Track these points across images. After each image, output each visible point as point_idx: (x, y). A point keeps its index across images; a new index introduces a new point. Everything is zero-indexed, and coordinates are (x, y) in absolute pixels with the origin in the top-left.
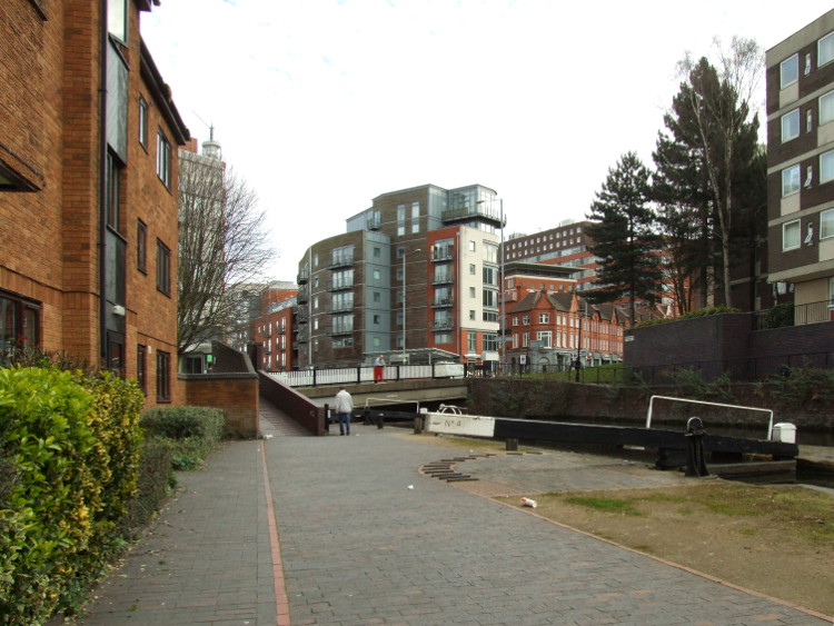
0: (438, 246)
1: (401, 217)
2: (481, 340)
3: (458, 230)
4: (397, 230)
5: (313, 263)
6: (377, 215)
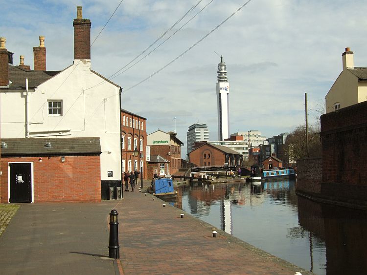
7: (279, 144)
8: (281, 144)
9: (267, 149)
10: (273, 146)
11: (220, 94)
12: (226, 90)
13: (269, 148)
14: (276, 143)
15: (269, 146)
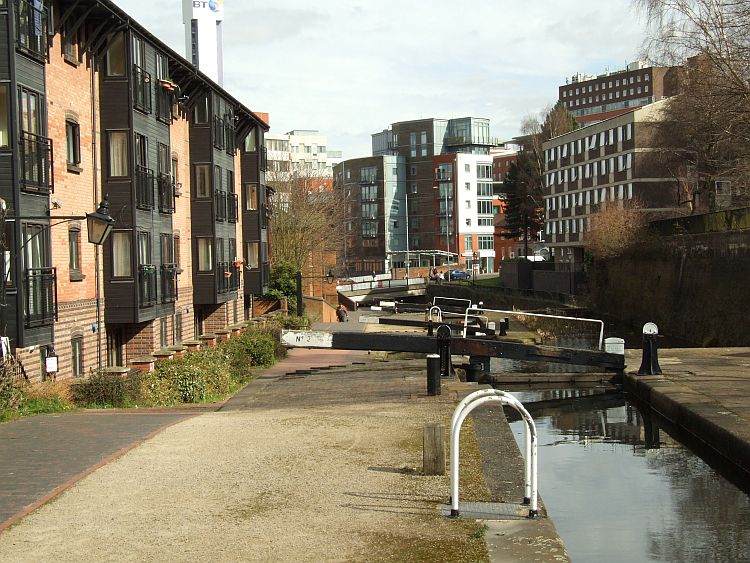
0: (441, 168)
1: (413, 142)
2: (476, 242)
3: (455, 157)
4: (410, 153)
5: (346, 176)
6: (396, 139)
7: (414, 154)
8: (424, 153)
9: (369, 174)
10: (391, 162)
11: (194, 23)
12: (212, 8)
13: (373, 172)
14: (402, 151)
15: (376, 162)
